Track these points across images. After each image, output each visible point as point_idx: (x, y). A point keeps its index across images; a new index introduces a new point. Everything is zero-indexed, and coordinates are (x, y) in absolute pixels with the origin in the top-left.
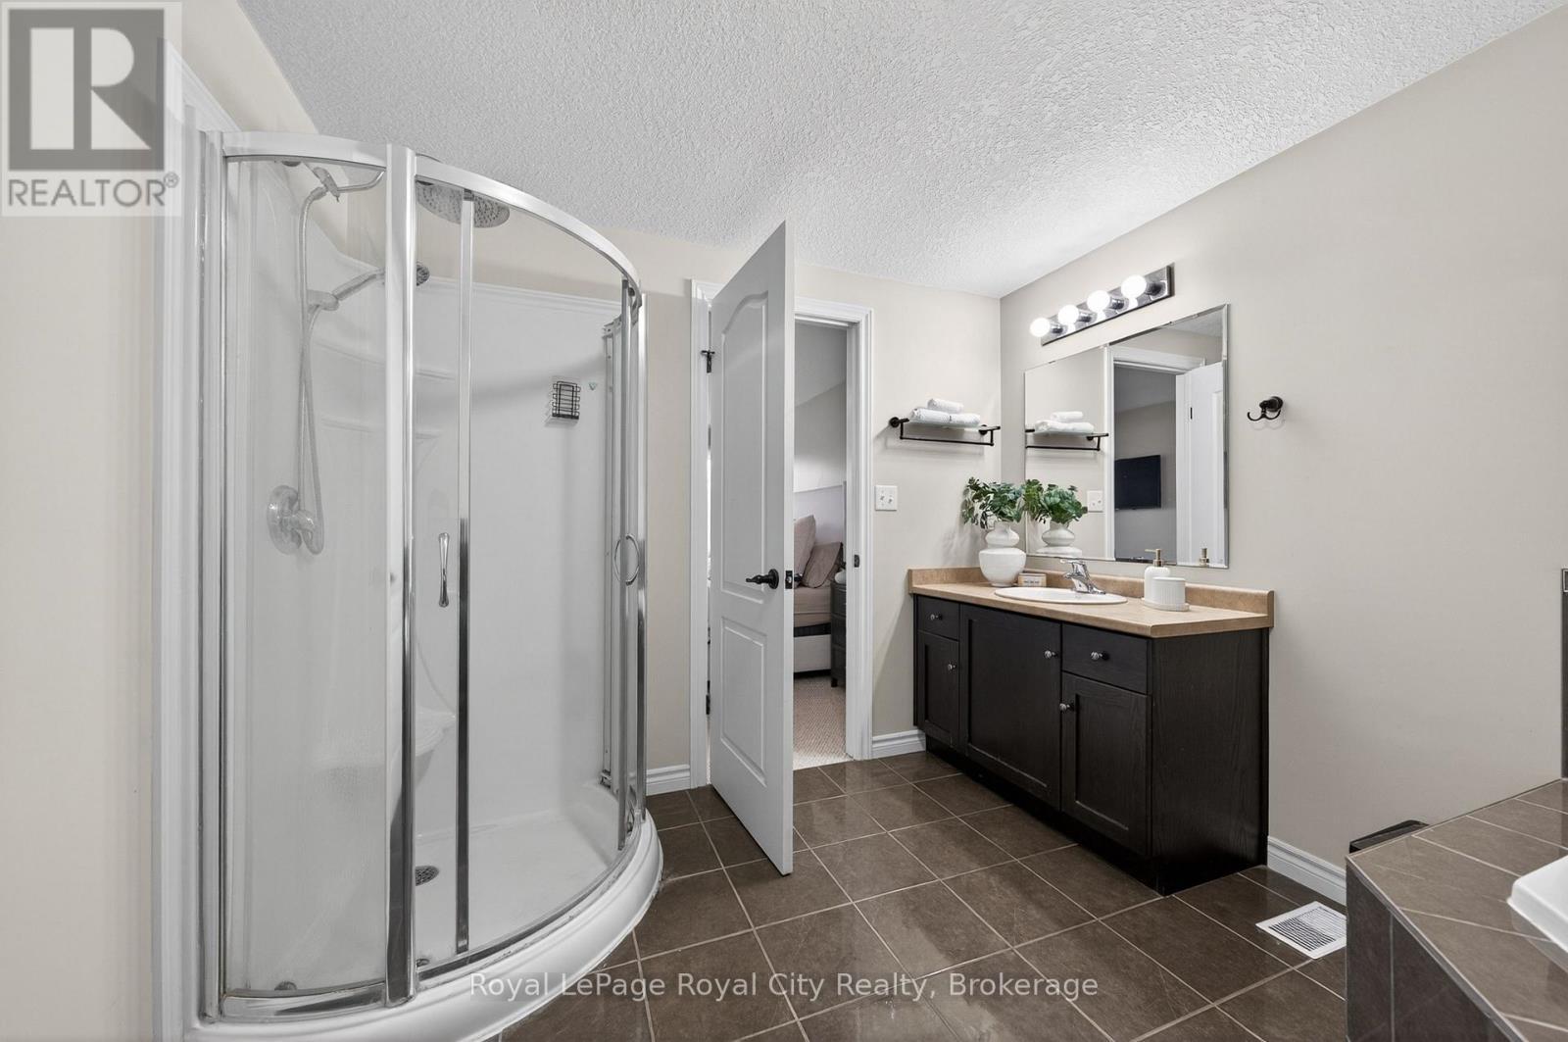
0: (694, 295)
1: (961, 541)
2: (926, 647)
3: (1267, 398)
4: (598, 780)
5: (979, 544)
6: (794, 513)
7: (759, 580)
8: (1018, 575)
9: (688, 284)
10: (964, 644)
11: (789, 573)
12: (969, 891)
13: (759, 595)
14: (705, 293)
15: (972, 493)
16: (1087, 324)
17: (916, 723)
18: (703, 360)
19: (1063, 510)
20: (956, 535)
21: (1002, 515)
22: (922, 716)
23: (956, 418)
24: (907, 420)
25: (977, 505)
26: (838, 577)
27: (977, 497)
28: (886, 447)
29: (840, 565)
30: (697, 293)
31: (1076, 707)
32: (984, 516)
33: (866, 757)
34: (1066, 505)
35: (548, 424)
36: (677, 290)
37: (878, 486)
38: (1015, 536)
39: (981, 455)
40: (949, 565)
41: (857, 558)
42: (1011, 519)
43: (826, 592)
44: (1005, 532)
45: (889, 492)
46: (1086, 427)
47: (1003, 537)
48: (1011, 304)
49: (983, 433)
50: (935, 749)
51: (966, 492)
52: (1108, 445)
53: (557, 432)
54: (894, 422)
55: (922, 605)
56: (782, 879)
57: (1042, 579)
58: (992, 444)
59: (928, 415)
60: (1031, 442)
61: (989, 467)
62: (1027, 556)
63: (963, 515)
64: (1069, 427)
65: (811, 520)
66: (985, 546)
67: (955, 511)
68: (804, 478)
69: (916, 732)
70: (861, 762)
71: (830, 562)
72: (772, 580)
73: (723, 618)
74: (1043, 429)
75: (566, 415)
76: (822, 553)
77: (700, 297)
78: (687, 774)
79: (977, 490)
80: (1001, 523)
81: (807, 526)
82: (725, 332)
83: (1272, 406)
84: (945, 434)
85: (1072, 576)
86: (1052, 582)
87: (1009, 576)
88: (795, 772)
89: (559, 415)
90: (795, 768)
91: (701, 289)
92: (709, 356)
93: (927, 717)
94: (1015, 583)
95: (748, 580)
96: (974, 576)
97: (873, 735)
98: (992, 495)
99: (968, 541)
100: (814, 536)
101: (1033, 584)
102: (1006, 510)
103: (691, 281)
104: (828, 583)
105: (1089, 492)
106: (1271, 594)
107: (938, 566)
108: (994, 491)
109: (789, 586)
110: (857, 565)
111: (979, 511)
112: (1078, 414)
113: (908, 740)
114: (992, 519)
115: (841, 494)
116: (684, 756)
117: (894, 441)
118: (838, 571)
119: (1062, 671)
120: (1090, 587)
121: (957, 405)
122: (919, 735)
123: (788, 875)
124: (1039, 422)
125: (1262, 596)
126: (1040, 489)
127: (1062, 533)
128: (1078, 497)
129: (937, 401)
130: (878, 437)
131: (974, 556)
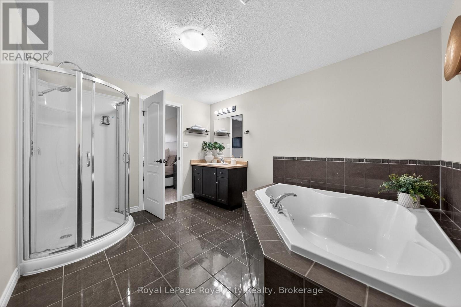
0: (140, 98)
1: (202, 154)
2: (194, 176)
3: (247, 131)
4: (115, 211)
5: (205, 155)
6: (165, 148)
7: (157, 162)
8: (212, 161)
9: (138, 95)
10: (201, 175)
11: (164, 160)
12: (199, 216)
13: (157, 165)
14: (143, 97)
15: (204, 144)
16: (224, 113)
17: (192, 193)
18: (142, 113)
19: (221, 148)
20: (201, 153)
21: (209, 149)
22: (193, 191)
23: (200, 129)
24: (190, 129)
25: (205, 147)
26: (175, 163)
27: (205, 145)
28: (186, 134)
29: (176, 160)
30: (141, 97)
31: (219, 183)
32: (206, 149)
33: (181, 200)
34: (221, 147)
35: (100, 125)
36: (136, 96)
37: (184, 142)
38: (212, 153)
39: (206, 136)
40: (199, 159)
41: (179, 158)
42: (211, 150)
43: (172, 167)
44: (210, 152)
45: (186, 144)
46: (226, 132)
47: (209, 153)
48: (212, 106)
49: (206, 132)
50: (196, 197)
51: (203, 144)
52: (231, 135)
53: (103, 127)
54: (188, 129)
55: (194, 168)
56: (163, 221)
57: (216, 161)
58: (208, 134)
59: (194, 128)
60: (216, 134)
61: (207, 139)
62: (214, 157)
63: (202, 149)
64: (223, 131)
65: (168, 150)
66: (207, 155)
67: (201, 148)
68: (167, 139)
69: (192, 194)
70: (180, 202)
71: (173, 160)
72: (160, 161)
73: (148, 171)
74: (218, 132)
75: (106, 124)
76: (171, 158)
77: (141, 98)
78: (138, 208)
79: (205, 143)
80: (209, 150)
81: (168, 151)
82: (148, 107)
83: (248, 132)
84: (198, 132)
85: (221, 160)
86: (218, 162)
87: (210, 161)
88: (166, 205)
89: (103, 124)
90: (165, 204)
91: (142, 96)
92: (144, 112)
93: (194, 191)
94: (212, 162)
95: (155, 162)
96: (204, 161)
97: (183, 196)
98: (208, 145)
99: (203, 154)
100: (169, 153)
101: (215, 162)
102: (210, 148)
103: (139, 94)
104: (173, 165)
105: (227, 144)
106: (248, 162)
107: (197, 159)
108: (208, 144)
109: (164, 162)
110: (179, 159)
111: (205, 148)
112: (225, 129)
113: (191, 196)
114: (208, 149)
115: (175, 143)
116: (137, 204)
117: (188, 133)
118: (175, 162)
119: (217, 177)
120: (223, 162)
121: (201, 126)
122: (193, 195)
123: (164, 220)
124: (217, 130)
125: (246, 162)
126: (217, 144)
127: (221, 152)
128: (223, 145)
129: (197, 125)
130: (184, 132)
131: (204, 157)
